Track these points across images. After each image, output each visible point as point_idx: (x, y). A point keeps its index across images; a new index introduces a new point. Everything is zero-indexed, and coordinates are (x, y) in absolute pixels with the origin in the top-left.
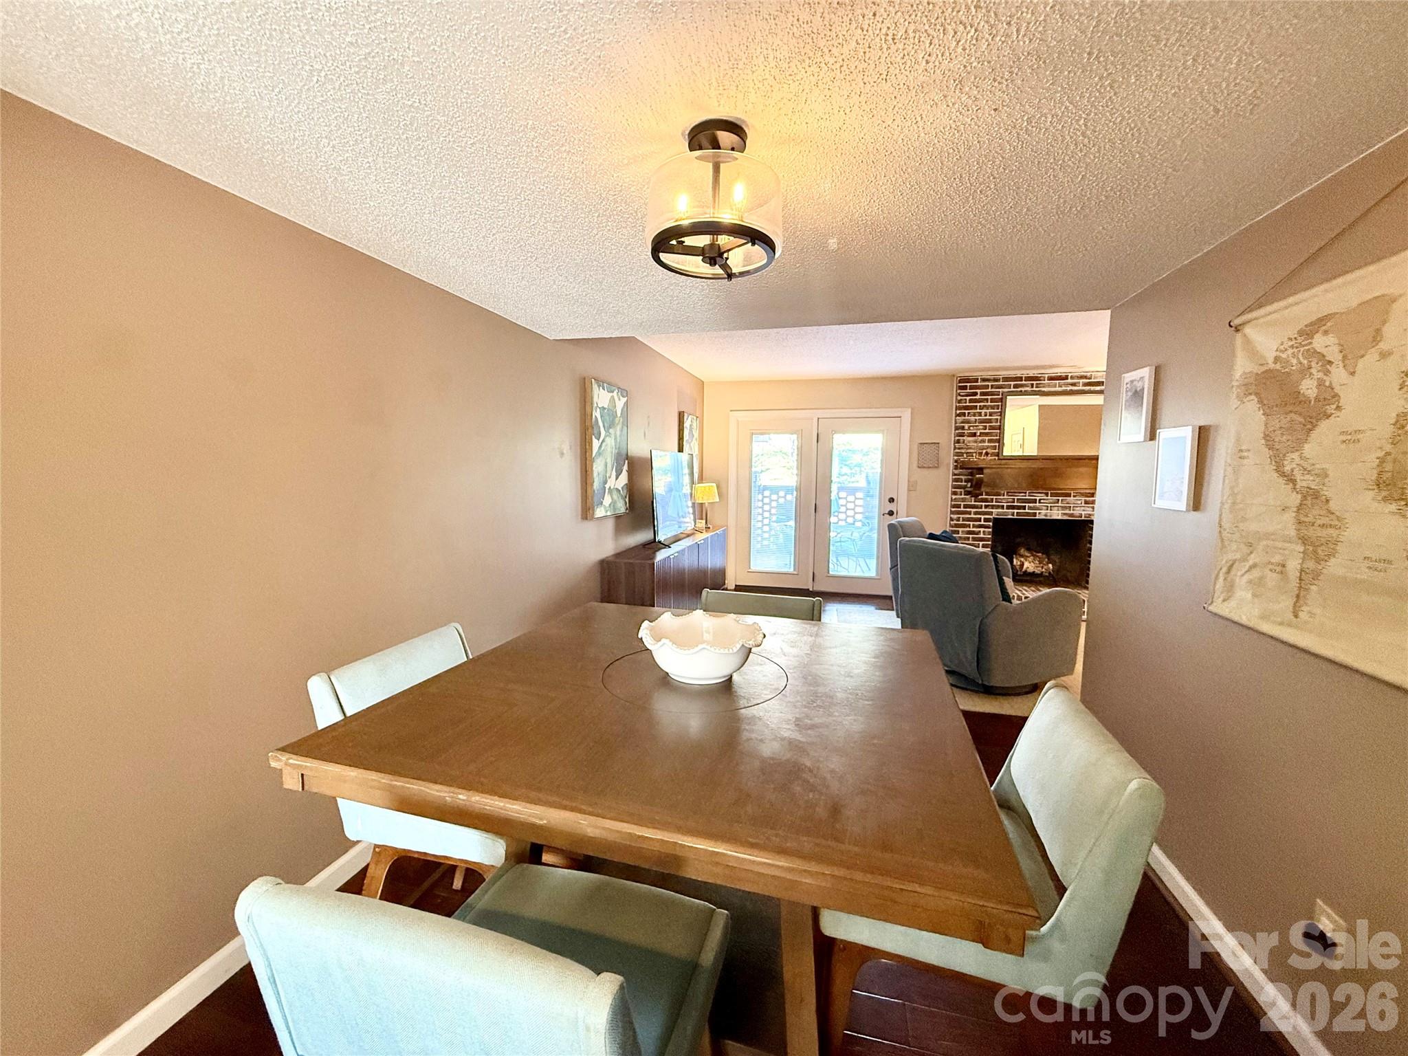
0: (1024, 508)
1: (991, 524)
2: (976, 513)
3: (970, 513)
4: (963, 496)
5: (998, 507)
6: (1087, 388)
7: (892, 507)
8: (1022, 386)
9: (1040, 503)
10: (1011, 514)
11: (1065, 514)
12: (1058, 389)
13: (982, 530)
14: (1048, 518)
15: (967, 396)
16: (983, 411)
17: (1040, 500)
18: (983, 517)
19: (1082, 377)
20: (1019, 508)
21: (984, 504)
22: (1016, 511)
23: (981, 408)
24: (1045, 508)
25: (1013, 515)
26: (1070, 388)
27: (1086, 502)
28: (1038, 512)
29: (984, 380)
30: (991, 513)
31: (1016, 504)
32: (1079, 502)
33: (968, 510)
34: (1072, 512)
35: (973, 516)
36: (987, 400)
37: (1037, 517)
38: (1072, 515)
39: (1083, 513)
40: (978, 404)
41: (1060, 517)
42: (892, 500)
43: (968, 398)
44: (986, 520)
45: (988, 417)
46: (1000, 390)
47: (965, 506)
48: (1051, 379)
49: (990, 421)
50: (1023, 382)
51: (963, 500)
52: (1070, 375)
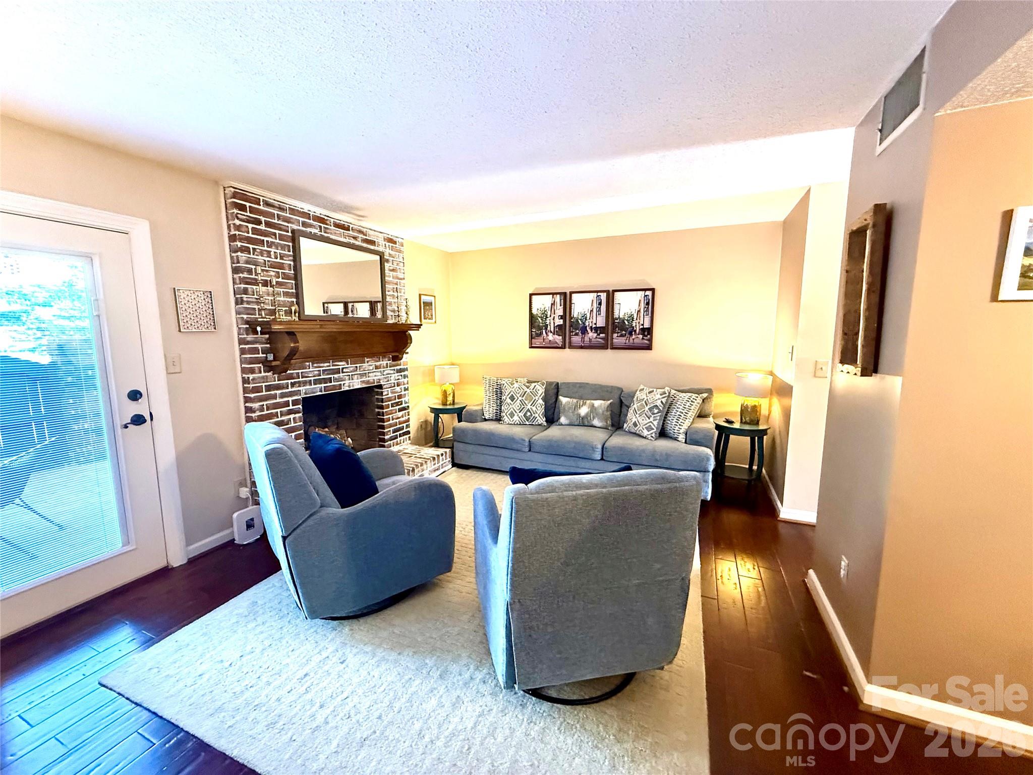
0: (330, 380)
1: (300, 406)
2: (283, 396)
3: (275, 397)
4: (263, 374)
5: (305, 383)
6: (365, 245)
7: (140, 408)
8: (311, 226)
9: (343, 372)
10: (318, 390)
11: (363, 382)
12: (342, 239)
13: (292, 416)
14: (352, 388)
15: (248, 222)
16: (273, 250)
17: (343, 369)
18: (290, 399)
19: (360, 232)
20: (325, 381)
21: (289, 381)
22: (323, 385)
23: (270, 245)
24: (347, 378)
25: (321, 391)
26: (352, 241)
27: (377, 367)
28: (342, 383)
29: (267, 204)
30: (298, 393)
31: (322, 377)
32: (371, 368)
33: (272, 392)
34: (367, 379)
35: (278, 400)
36: (275, 234)
37: (342, 390)
38: (368, 382)
39: (375, 378)
40: (266, 239)
41: (359, 386)
42: (135, 396)
43: (250, 226)
44: (295, 403)
45: (278, 260)
46: (289, 225)
47: (269, 388)
48: (337, 226)
49: (281, 267)
50: (311, 221)
51: (265, 379)
52: (351, 226)
